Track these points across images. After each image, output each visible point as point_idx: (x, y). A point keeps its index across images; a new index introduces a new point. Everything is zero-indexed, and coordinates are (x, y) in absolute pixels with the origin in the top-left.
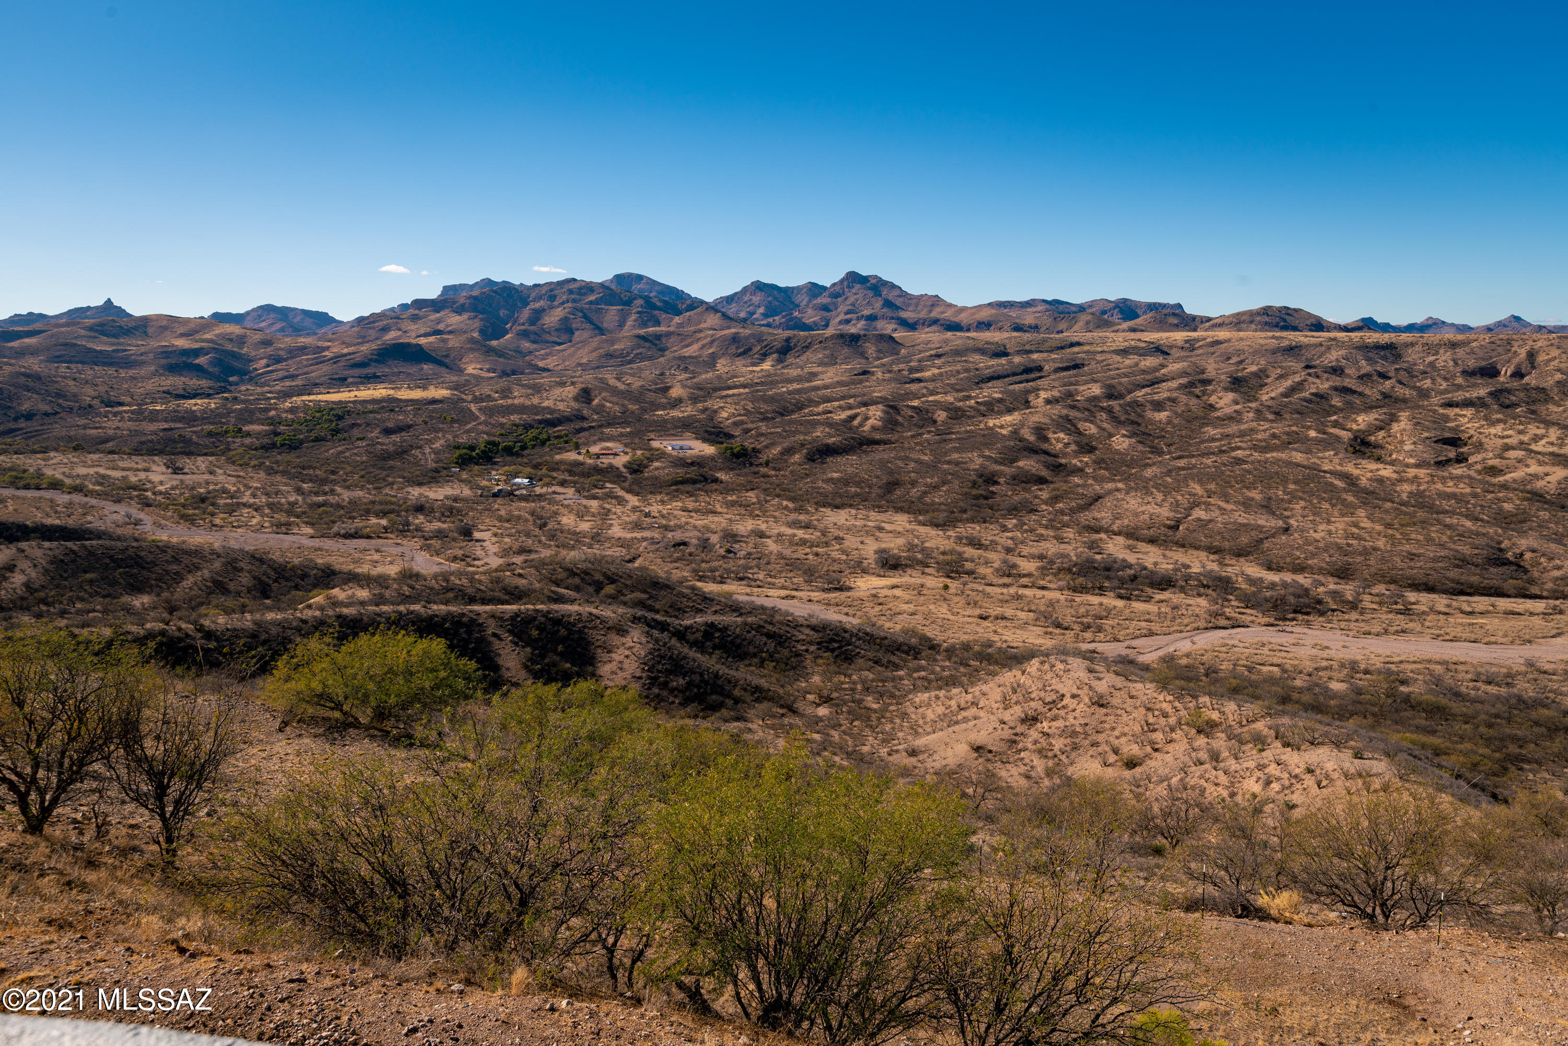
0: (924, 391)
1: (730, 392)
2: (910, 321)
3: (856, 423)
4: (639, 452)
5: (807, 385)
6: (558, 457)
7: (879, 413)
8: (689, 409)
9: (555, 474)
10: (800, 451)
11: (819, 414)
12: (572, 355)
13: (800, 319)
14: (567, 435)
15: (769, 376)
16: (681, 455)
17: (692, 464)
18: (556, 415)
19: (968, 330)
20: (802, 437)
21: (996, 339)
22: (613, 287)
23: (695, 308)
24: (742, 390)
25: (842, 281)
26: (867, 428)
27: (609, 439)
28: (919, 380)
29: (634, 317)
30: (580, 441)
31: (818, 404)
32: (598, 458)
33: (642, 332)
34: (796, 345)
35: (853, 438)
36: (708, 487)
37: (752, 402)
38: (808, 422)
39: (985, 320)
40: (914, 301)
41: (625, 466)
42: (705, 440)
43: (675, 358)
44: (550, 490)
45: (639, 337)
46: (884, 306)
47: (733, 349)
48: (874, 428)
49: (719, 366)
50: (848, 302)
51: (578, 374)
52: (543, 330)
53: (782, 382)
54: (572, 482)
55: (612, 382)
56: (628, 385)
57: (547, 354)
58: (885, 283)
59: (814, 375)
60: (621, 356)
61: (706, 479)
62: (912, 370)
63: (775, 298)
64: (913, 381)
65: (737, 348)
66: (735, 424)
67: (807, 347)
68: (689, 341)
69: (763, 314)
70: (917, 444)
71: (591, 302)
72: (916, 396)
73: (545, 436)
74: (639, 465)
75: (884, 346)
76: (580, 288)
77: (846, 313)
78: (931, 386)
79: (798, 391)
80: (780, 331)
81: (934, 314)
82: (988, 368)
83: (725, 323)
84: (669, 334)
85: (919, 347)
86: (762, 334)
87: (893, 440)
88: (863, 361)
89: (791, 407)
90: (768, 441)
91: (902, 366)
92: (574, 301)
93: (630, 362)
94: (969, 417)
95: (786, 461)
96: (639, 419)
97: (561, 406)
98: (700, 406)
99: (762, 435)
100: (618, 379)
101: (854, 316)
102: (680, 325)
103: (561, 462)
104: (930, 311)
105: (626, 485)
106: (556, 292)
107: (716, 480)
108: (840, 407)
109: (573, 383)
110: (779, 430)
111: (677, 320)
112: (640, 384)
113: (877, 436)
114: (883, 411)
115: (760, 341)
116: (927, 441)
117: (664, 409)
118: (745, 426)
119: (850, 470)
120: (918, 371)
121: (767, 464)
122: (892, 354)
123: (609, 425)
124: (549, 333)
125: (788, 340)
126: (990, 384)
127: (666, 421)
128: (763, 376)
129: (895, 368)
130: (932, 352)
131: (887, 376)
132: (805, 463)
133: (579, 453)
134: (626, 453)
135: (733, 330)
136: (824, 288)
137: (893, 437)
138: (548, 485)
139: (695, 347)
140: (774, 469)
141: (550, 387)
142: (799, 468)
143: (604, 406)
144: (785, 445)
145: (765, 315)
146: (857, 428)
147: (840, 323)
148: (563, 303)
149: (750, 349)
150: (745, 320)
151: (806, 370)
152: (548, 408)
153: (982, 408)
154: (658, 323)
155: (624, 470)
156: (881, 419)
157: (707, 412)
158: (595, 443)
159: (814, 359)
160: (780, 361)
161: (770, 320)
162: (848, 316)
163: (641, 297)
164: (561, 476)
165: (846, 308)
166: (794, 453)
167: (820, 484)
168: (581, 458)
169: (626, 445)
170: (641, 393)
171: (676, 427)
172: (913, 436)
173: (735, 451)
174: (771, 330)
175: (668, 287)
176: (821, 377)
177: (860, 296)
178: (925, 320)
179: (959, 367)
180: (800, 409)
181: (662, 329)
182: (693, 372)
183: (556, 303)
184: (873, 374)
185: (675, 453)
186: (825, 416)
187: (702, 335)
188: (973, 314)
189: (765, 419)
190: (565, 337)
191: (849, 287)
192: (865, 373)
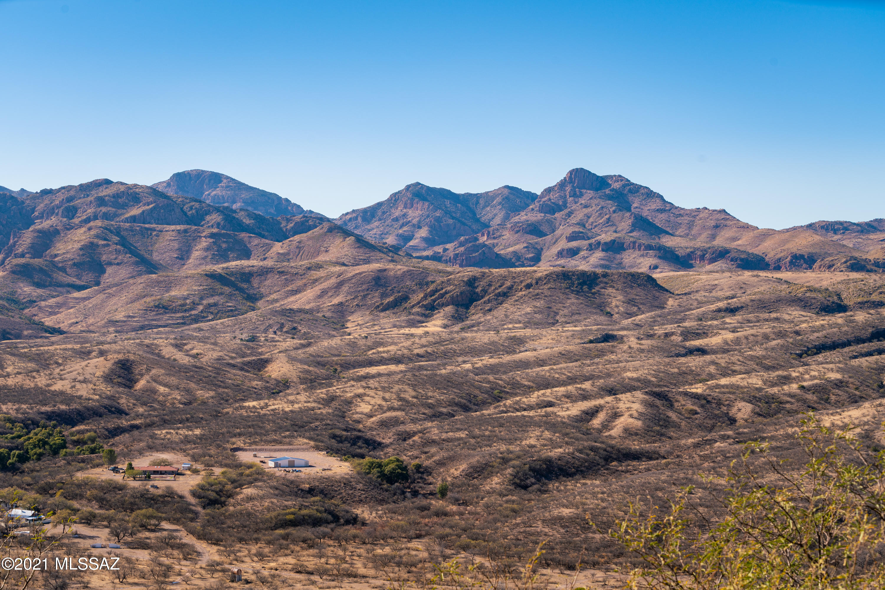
0: (712, 369)
1: (373, 370)
2: (681, 253)
3: (596, 422)
4: (218, 471)
5: (507, 358)
6: (80, 476)
7: (637, 406)
8: (302, 397)
9: (76, 504)
10: (500, 471)
11: (530, 408)
12: (100, 307)
13: (491, 248)
14: (93, 440)
15: (440, 342)
16: (291, 476)
17: (311, 491)
18: (74, 406)
19: (778, 268)
20: (503, 448)
21: (825, 284)
22: (171, 193)
23: (310, 228)
24: (392, 367)
25: (562, 185)
26: (616, 430)
27: (166, 447)
28: (702, 351)
29: (204, 243)
30: (117, 450)
31: (528, 390)
32: (148, 478)
33: (218, 268)
34: (485, 292)
35: (592, 449)
36: (340, 531)
37: (414, 387)
38: (514, 421)
39: (805, 251)
40: (685, 220)
41: (194, 494)
42: (331, 451)
43: (274, 313)
44: (68, 530)
45: (212, 276)
46: (634, 227)
47: (375, 298)
48: (628, 432)
49: (350, 326)
50: (574, 220)
51: (110, 337)
52: (54, 264)
53: (463, 353)
54: (104, 519)
55: (168, 351)
56: (196, 356)
57: (59, 306)
58: (636, 189)
59: (520, 341)
60: (183, 308)
61: (336, 519)
62: (687, 334)
63: (447, 212)
64: (691, 352)
65: (383, 295)
66: (384, 424)
67: (505, 295)
68: (299, 283)
69: (425, 240)
70: (704, 458)
71: (134, 219)
72: (698, 378)
73: (56, 440)
74: (219, 493)
75: (637, 293)
76: (117, 196)
77: (571, 239)
78: (722, 360)
79: (493, 369)
80: (457, 268)
81: (720, 242)
82: (814, 330)
83: (361, 254)
84: (264, 272)
85: (698, 296)
86: (426, 272)
87: (662, 451)
88: (602, 319)
89: (481, 397)
90: (444, 454)
91: (669, 328)
92: (106, 216)
93: (196, 320)
94: (790, 413)
95: (476, 488)
96: (217, 414)
97: (83, 391)
98: (322, 393)
99: (433, 442)
100: (178, 347)
101: (584, 243)
102: (284, 257)
103: (85, 484)
104: (713, 237)
105: (197, 525)
106: (77, 202)
107: (354, 521)
108: (568, 396)
109: (102, 353)
110: (462, 435)
111: (278, 248)
112: (216, 355)
113: (635, 446)
114: (645, 403)
115: (422, 284)
116: (722, 452)
117: (258, 397)
118: (401, 428)
119: (591, 503)
120: (698, 335)
121: (443, 493)
122: (653, 307)
123: (165, 423)
124: (63, 270)
125: (472, 282)
126: (820, 358)
127: (262, 418)
128: (430, 344)
129: (659, 331)
130: (721, 305)
131: (647, 343)
132: (511, 492)
133: (116, 470)
134: (196, 472)
135: (376, 266)
136: (531, 197)
137: (663, 447)
138: (65, 521)
139: (310, 294)
140: (456, 501)
141: (65, 358)
142: (500, 500)
143: (154, 391)
144: (474, 460)
145: (430, 242)
146: (600, 431)
147: (560, 254)
148: (88, 220)
149: (406, 298)
150: (395, 249)
151: (504, 334)
152: (62, 393)
153: (810, 397)
154: (247, 254)
155: (192, 500)
156: (641, 416)
157: (335, 404)
158: (141, 453)
159: (517, 316)
160: (457, 318)
161: (439, 249)
162: (574, 244)
163: (218, 210)
164: (86, 508)
165: (570, 230)
166: (491, 474)
167: (540, 527)
168: (118, 478)
169: (195, 458)
170: (218, 371)
171: (281, 428)
172: (697, 445)
173: (387, 469)
174: (441, 266)
175: (264, 194)
176: (530, 345)
177: (593, 209)
178: (705, 251)
179: (766, 329)
180: (498, 399)
181: (254, 262)
182: (305, 336)
183: (76, 221)
184: (621, 339)
185: (280, 473)
186: (542, 412)
187: (321, 273)
188: (785, 242)
189: (436, 416)
190: (88, 277)
191: (574, 195)
192: (607, 338)
